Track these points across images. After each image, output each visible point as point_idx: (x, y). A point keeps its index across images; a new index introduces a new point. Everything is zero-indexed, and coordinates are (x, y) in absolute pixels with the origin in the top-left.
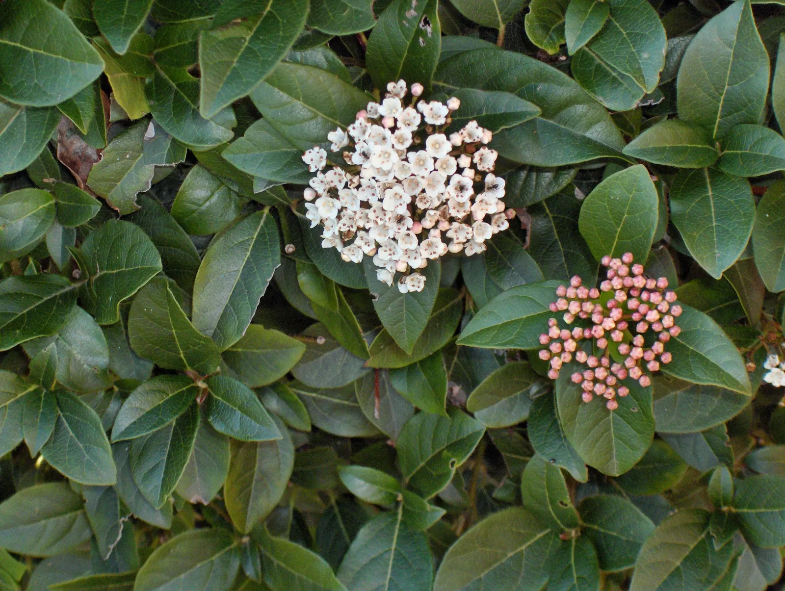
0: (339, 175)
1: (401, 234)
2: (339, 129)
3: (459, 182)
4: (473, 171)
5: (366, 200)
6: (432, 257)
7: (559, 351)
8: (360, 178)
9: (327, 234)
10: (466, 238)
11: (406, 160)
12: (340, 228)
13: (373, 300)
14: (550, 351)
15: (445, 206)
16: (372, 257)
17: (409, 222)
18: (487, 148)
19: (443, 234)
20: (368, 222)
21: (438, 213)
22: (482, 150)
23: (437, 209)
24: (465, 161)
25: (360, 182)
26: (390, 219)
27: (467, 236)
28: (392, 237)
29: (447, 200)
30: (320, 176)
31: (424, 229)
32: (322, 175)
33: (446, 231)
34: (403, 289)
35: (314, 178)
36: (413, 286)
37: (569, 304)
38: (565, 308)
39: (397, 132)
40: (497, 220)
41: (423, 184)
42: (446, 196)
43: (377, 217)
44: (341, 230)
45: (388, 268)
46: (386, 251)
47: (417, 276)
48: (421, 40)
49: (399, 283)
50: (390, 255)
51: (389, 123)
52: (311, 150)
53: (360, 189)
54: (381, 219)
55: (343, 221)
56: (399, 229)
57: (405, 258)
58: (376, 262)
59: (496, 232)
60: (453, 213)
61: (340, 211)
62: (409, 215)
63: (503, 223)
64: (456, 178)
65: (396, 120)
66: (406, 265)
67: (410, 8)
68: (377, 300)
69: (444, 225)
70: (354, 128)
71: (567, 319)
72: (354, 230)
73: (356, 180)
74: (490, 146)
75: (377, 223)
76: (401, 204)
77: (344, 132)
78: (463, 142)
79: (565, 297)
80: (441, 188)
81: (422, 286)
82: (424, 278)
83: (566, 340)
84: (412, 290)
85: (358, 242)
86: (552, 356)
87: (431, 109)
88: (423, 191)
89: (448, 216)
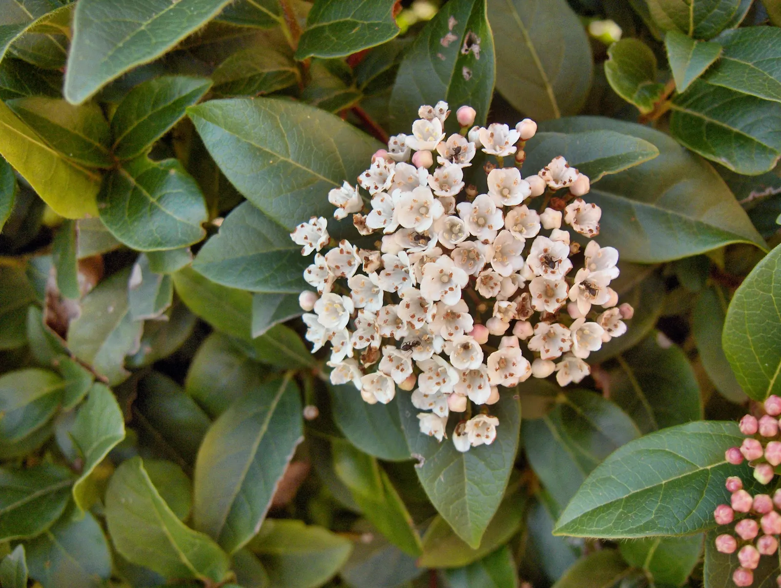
0: (348, 253)
1: (454, 344)
2: (346, 184)
3: (546, 251)
4: (566, 235)
5: (393, 291)
6: (508, 383)
7: (754, 534)
8: (382, 254)
9: (335, 360)
10: (561, 349)
11: (457, 214)
12: (355, 344)
13: (416, 466)
14: (736, 537)
15: (524, 295)
16: (410, 393)
17: (467, 321)
18: (583, 202)
19: (523, 344)
20: (398, 328)
21: (514, 305)
22: (576, 204)
23: (511, 299)
24: (552, 217)
25: (382, 262)
26: (434, 316)
27: (562, 344)
28: (439, 351)
29: (528, 282)
30: (319, 260)
31: (491, 336)
32: (322, 258)
33: (529, 339)
34: (461, 444)
35: (311, 267)
36: (478, 435)
37: (764, 447)
38: (759, 454)
39: (437, 171)
40: (607, 320)
41: (487, 253)
42: (525, 276)
43: (413, 316)
44: (357, 347)
45: (436, 410)
46: (430, 378)
47: (483, 418)
48: (465, 71)
49: (455, 436)
50: (438, 384)
51: (425, 158)
52: (305, 224)
53: (382, 272)
54: (419, 320)
55: (359, 332)
56: (451, 334)
57: (463, 389)
58: (416, 402)
59: (607, 339)
60: (538, 304)
61: (353, 317)
62: (466, 309)
63: (616, 326)
64: (541, 243)
65: (435, 154)
66: (465, 399)
67: (446, 31)
68: (421, 465)
69: (524, 329)
70: (368, 175)
71: (762, 476)
72: (376, 344)
73: (374, 256)
74: (588, 198)
75: (412, 326)
76: (451, 289)
77: (354, 186)
78: (547, 188)
79: (756, 435)
80: (517, 262)
81: (493, 434)
82: (494, 422)
83: (766, 514)
84: (477, 442)
85: (384, 365)
86: (741, 543)
87: (492, 135)
88: (488, 266)
89: (531, 313)
